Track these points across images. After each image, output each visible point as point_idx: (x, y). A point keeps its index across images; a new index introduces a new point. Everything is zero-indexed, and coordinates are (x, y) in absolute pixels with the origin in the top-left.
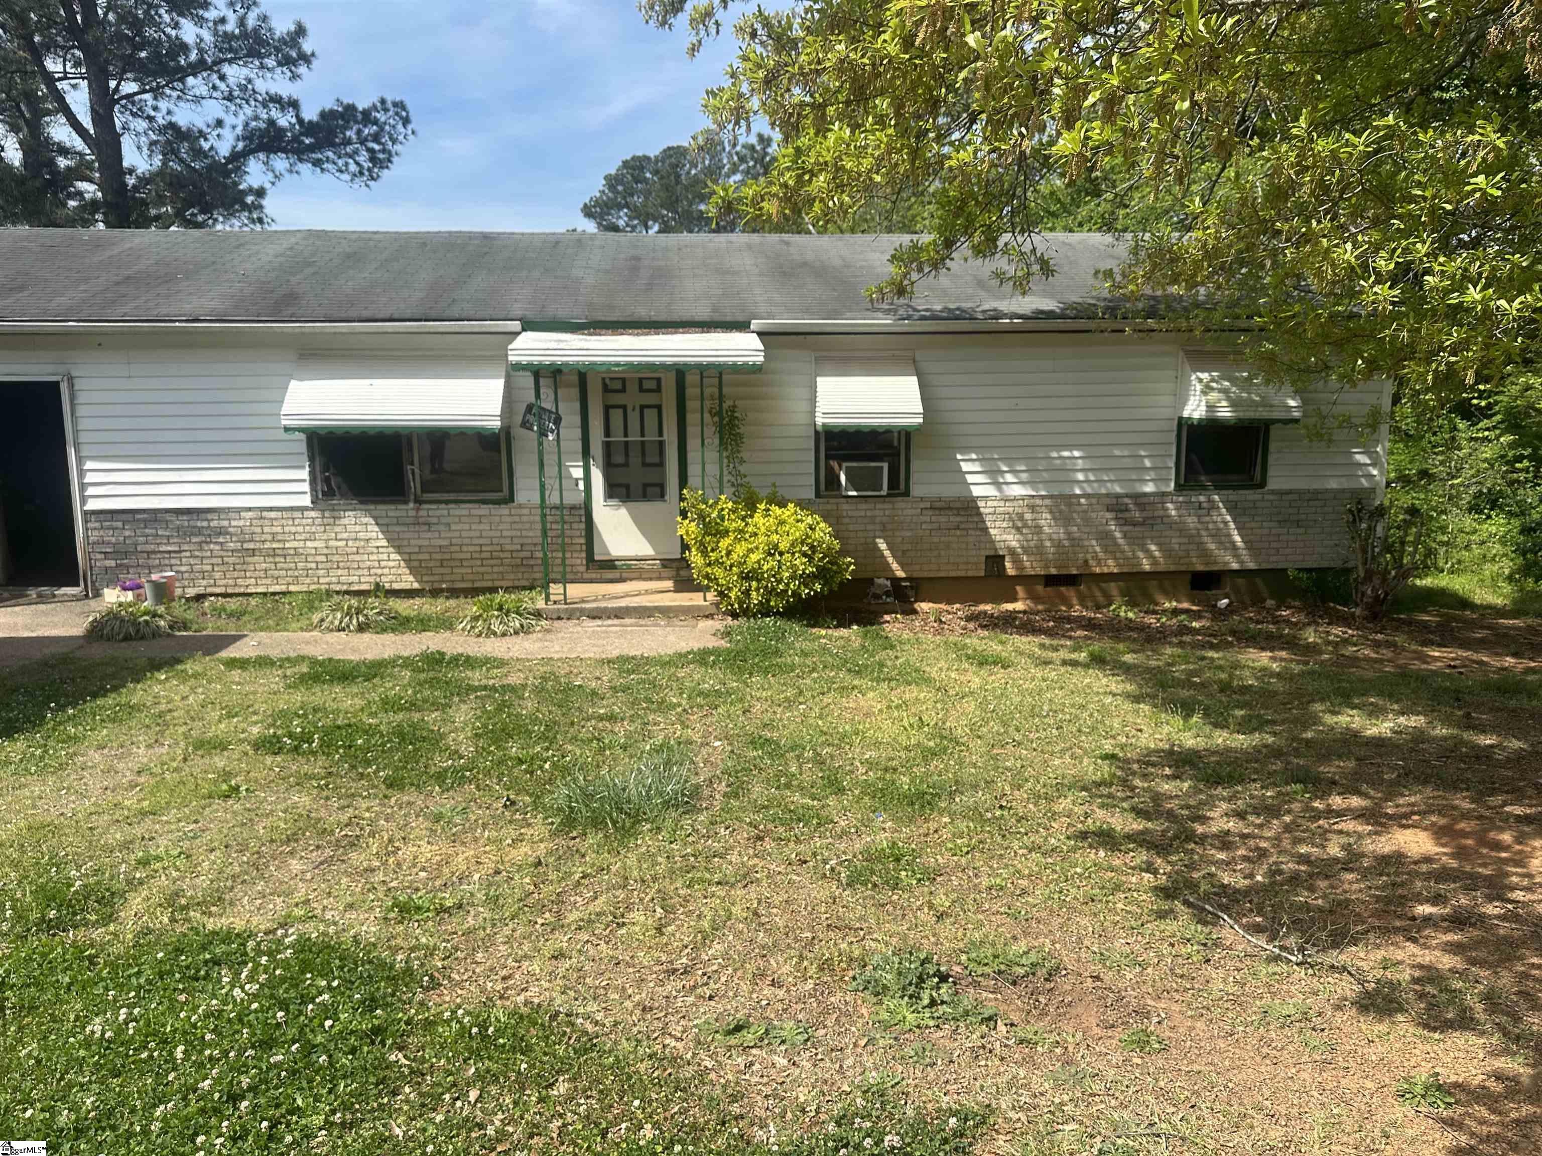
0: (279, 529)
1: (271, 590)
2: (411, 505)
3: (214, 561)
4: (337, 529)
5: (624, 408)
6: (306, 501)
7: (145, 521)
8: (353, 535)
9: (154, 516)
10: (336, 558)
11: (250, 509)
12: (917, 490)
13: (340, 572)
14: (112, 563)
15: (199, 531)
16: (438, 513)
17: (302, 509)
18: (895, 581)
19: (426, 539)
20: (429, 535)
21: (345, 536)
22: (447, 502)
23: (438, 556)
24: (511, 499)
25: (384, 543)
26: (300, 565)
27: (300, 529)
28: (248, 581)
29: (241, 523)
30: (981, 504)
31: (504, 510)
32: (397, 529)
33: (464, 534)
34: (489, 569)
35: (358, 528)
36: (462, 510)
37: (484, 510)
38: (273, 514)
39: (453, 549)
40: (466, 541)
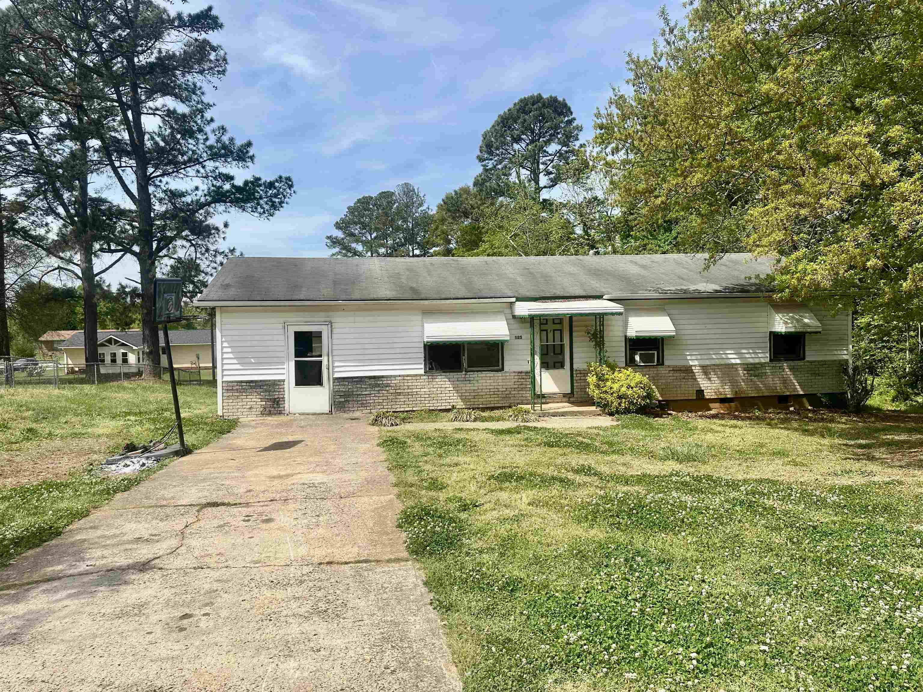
0: (410, 384)
1: (407, 409)
2: (464, 373)
3: (384, 398)
4: (434, 383)
5: (547, 331)
6: (422, 372)
7: (357, 381)
8: (440, 386)
9: (360, 380)
10: (433, 396)
11: (400, 376)
12: (666, 363)
13: (434, 401)
14: (343, 400)
15: (379, 386)
16: (474, 376)
17: (421, 375)
18: (659, 401)
19: (469, 387)
20: (470, 385)
21: (437, 386)
22: (477, 371)
23: (473, 394)
24: (503, 369)
25: (452, 389)
26: (418, 399)
27: (419, 384)
28: (397, 406)
29: (395, 382)
30: (693, 368)
31: (500, 374)
32: (457, 383)
33: (484, 384)
34: (493, 399)
35: (442, 383)
36: (484, 374)
37: (491, 374)
38: (408, 378)
39: (479, 391)
40: (485, 388)
